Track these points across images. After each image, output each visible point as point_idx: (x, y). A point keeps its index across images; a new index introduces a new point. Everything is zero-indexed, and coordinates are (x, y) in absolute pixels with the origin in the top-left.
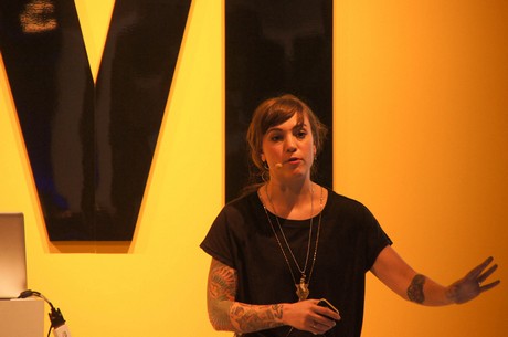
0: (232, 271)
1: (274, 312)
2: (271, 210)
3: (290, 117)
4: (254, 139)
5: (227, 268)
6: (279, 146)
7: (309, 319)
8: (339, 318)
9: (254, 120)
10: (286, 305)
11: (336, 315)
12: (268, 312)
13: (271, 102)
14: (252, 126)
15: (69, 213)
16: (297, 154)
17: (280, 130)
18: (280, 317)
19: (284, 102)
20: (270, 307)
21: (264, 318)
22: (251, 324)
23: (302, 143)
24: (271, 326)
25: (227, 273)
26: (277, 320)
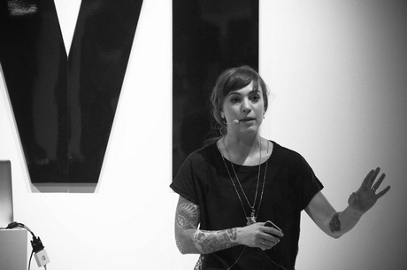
0: (195, 206)
1: (229, 235)
2: (227, 158)
3: (247, 84)
4: (217, 99)
5: (191, 204)
6: (237, 107)
7: (258, 237)
8: (282, 235)
9: (217, 85)
10: (238, 229)
11: (280, 232)
12: (225, 235)
13: (232, 71)
14: (215, 90)
15: (47, 161)
16: (252, 114)
17: (239, 94)
18: (235, 238)
19: (242, 72)
20: (226, 231)
21: (222, 240)
22: (211, 246)
23: (255, 105)
24: (228, 246)
25: (191, 208)
26: (232, 241)
